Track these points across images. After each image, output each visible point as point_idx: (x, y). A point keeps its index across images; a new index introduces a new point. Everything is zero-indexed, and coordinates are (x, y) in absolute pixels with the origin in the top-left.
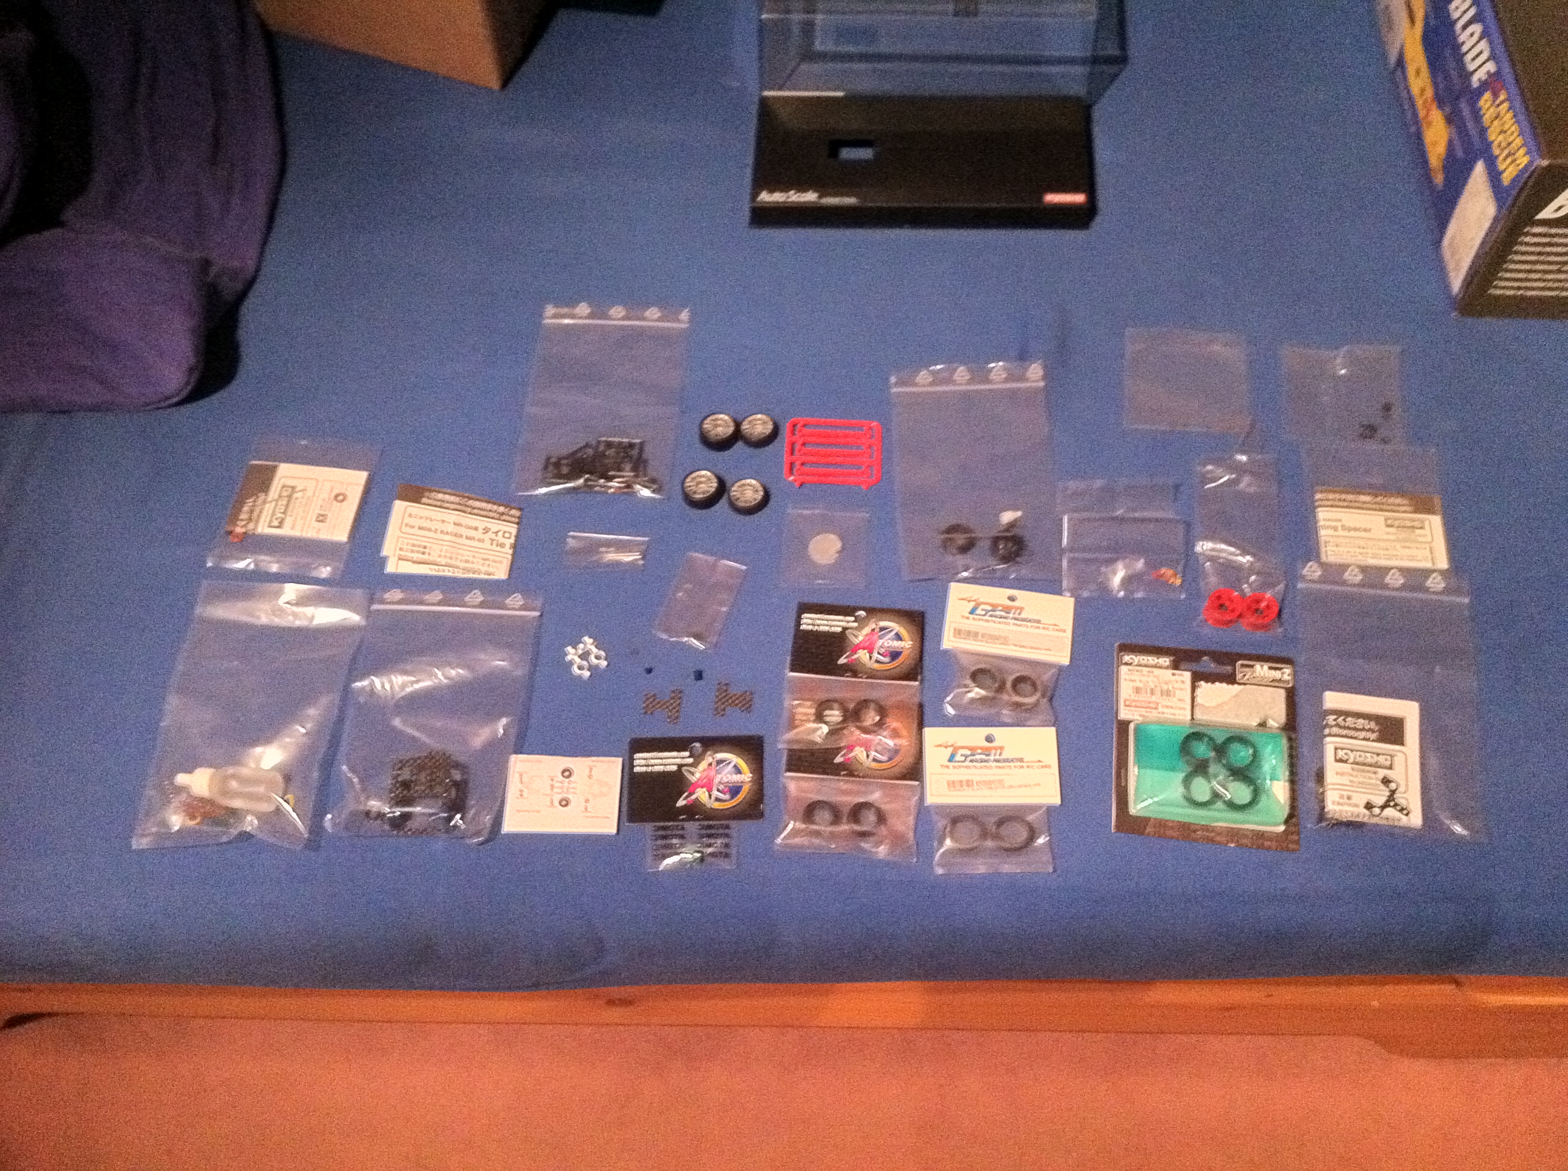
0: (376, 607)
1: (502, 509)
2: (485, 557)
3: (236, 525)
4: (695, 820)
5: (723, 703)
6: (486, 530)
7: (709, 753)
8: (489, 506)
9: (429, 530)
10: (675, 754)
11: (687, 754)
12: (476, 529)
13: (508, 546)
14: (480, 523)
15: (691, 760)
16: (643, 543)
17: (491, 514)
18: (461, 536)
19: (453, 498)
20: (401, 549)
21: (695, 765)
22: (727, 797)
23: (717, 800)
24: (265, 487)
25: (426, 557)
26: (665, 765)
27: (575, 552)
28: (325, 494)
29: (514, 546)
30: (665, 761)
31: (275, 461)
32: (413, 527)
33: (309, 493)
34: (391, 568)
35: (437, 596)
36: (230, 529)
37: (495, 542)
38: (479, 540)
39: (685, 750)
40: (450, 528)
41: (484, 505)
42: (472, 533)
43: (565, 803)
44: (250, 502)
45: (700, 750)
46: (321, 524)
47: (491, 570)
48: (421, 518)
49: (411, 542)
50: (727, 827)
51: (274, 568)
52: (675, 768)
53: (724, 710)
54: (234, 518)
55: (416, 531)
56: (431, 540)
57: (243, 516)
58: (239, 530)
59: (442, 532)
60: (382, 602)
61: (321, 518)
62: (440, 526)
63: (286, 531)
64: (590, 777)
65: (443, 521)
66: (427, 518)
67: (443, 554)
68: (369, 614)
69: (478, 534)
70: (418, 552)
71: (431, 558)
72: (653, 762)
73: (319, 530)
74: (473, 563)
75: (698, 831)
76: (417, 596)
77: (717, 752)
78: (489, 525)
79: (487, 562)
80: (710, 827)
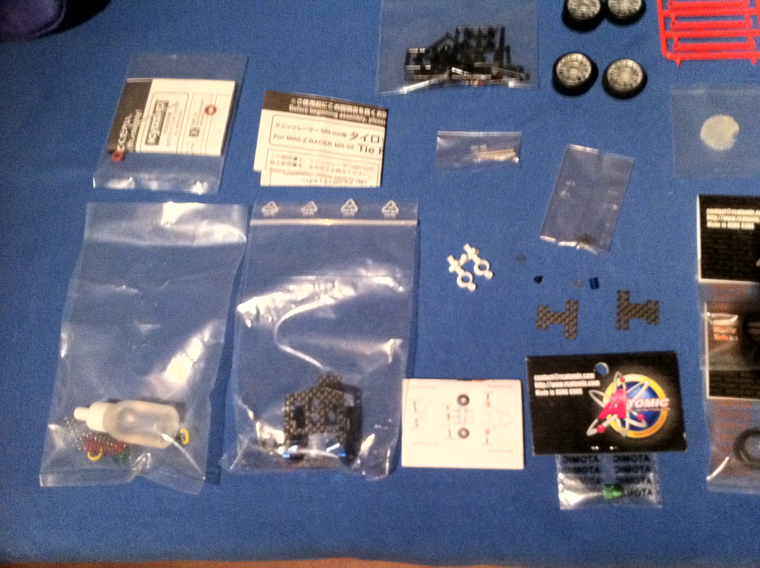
0: (254, 222)
1: (367, 112)
2: (356, 164)
3: (117, 143)
4: (609, 451)
5: (626, 315)
6: (355, 136)
7: (618, 373)
8: (355, 109)
9: (298, 139)
10: (578, 376)
11: (592, 376)
12: (345, 135)
13: (377, 151)
14: (348, 127)
15: (597, 383)
16: (515, 139)
17: (358, 118)
18: (330, 144)
19: (318, 104)
20: (272, 162)
21: (603, 388)
22: (643, 424)
23: (632, 428)
24: (141, 104)
25: (297, 169)
26: (568, 388)
27: (445, 153)
28: (196, 108)
29: (384, 151)
30: (567, 384)
31: (149, 76)
32: (281, 138)
33: (181, 108)
34: (264, 182)
35: (312, 208)
36: (110, 147)
37: (364, 149)
38: (348, 147)
39: (589, 371)
40: (319, 136)
41: (349, 109)
42: (340, 140)
43: (464, 434)
44: (128, 119)
45: (608, 371)
46: (194, 139)
47: (362, 178)
48: (289, 127)
49: (281, 154)
50: (647, 459)
51: (154, 186)
52: (580, 392)
53: (627, 322)
54: (115, 137)
55: (285, 142)
56: (300, 151)
57: (123, 135)
58: (120, 149)
59: (311, 141)
60: (261, 216)
61: (194, 133)
62: (309, 135)
63: (162, 148)
64: (488, 404)
65: (311, 130)
66: (294, 128)
67: (314, 165)
68: (248, 230)
69: (347, 141)
70: (289, 164)
71: (302, 170)
72: (553, 385)
73: (193, 145)
74: (344, 171)
75: (614, 464)
76: (292, 208)
77: (625, 373)
78: (357, 130)
79: (358, 170)
80: (626, 459)
